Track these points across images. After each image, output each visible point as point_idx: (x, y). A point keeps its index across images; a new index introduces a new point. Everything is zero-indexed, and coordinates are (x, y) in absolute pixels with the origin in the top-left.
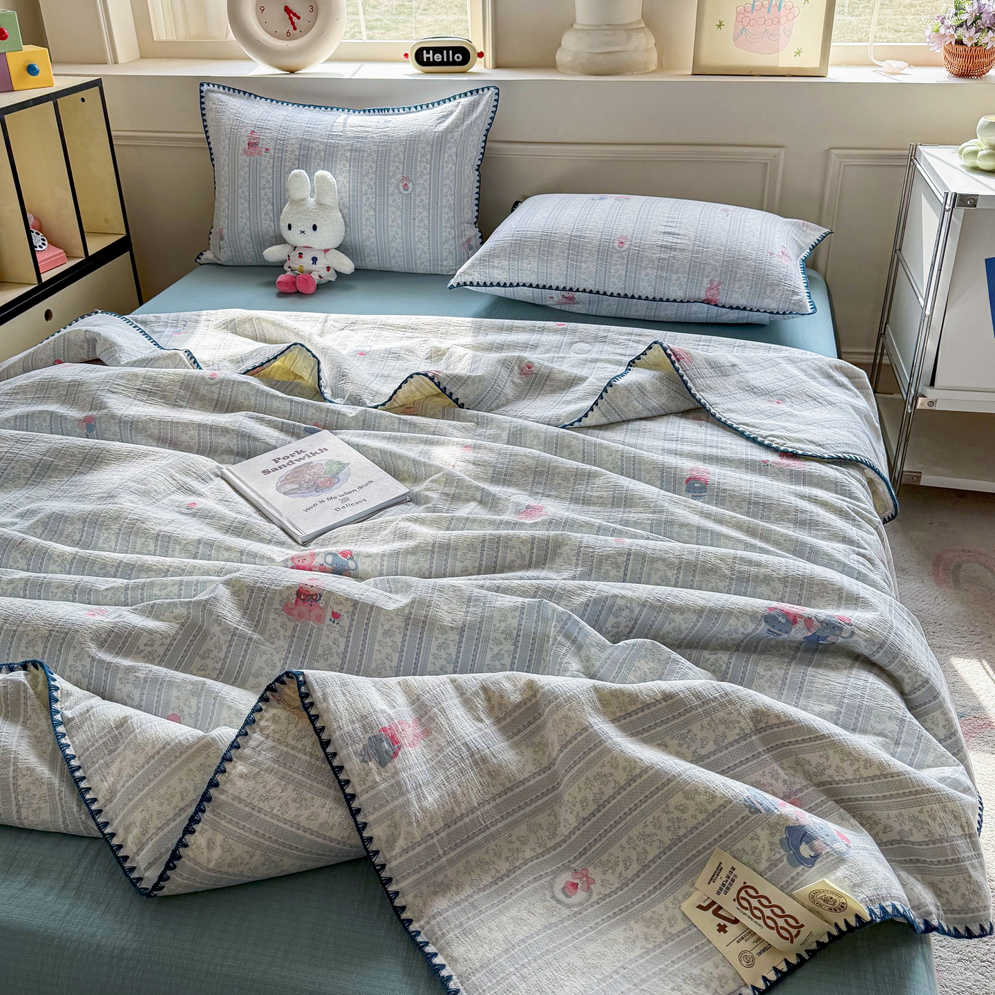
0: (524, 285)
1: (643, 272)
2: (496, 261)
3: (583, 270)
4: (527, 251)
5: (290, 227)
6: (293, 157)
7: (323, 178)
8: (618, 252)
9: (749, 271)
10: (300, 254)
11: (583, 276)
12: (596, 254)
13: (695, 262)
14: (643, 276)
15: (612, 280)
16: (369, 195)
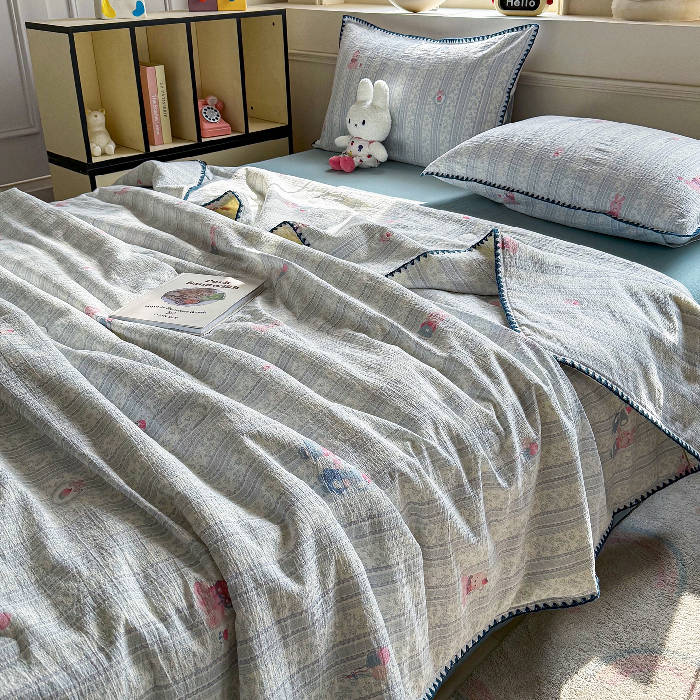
0: (476, 181)
1: (565, 181)
2: (459, 157)
3: (520, 173)
4: (484, 151)
5: (350, 120)
6: (374, 70)
7: (379, 85)
8: (551, 161)
9: (651, 191)
10: (353, 142)
11: (519, 179)
12: (533, 160)
13: (609, 177)
14: (563, 184)
15: (540, 184)
16: (413, 103)
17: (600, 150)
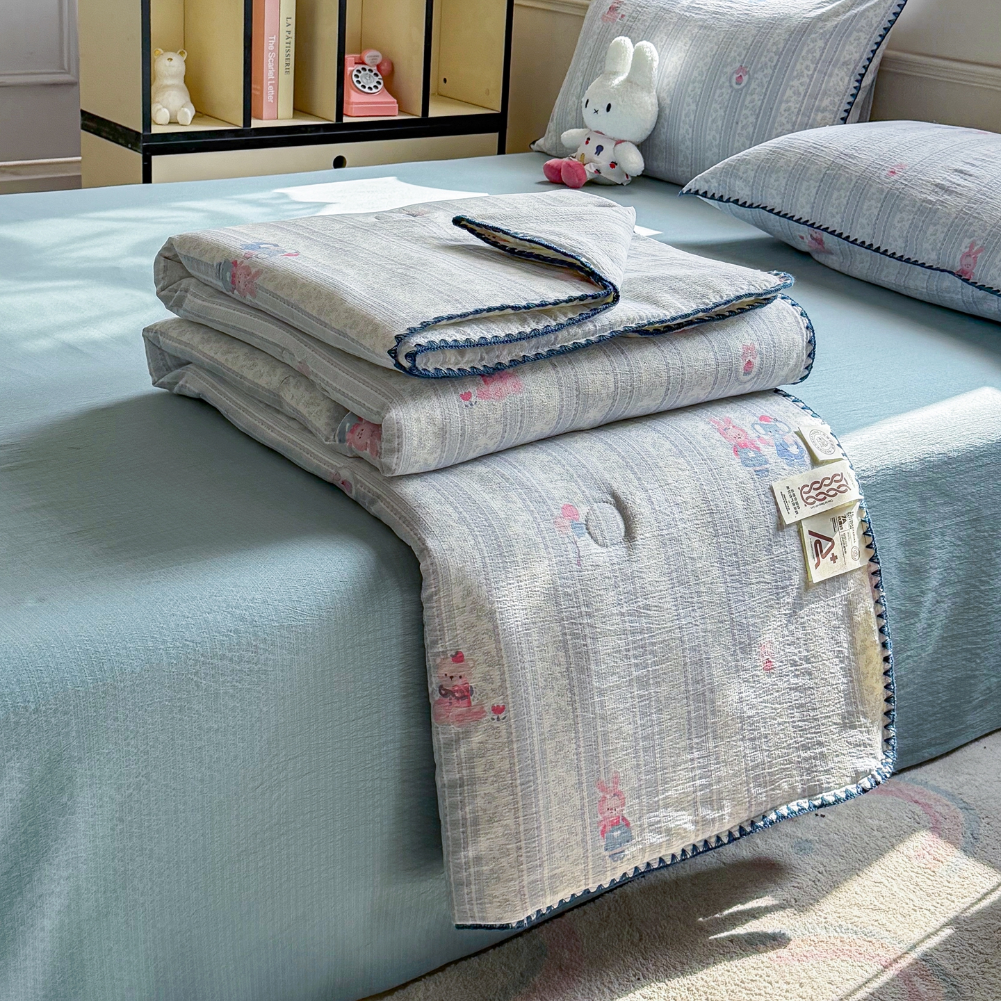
1: (898, 216)
3: (833, 200)
5: (588, 101)
7: (642, 48)
8: (882, 183)
10: (589, 139)
11: (830, 210)
12: (855, 180)
14: (895, 222)
15: (861, 220)
17: (961, 172)
